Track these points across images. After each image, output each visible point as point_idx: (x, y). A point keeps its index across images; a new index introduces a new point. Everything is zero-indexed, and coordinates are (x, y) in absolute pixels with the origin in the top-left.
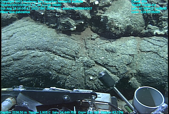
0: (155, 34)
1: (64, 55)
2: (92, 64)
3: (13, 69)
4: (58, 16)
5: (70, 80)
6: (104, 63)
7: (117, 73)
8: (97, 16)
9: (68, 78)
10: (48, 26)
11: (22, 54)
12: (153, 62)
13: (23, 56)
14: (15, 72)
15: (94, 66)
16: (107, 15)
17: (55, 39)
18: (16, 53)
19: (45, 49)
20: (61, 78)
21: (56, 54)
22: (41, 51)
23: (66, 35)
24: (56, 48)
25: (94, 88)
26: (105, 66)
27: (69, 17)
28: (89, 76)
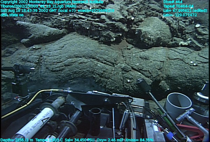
0: (180, 45)
1: (106, 62)
2: (129, 69)
3: (64, 73)
4: (100, 30)
5: (110, 83)
6: (139, 69)
7: (150, 76)
8: (132, 30)
9: (109, 81)
10: (92, 39)
11: (72, 60)
12: (180, 67)
13: (72, 62)
14: (66, 76)
15: (131, 71)
16: (140, 29)
17: (98, 49)
18: (67, 60)
19: (90, 57)
20: (103, 81)
21: (98, 61)
22: (86, 59)
23: (106, 45)
24: (99, 56)
25: (131, 90)
26: (140, 71)
27: (110, 30)
28: (127, 79)
